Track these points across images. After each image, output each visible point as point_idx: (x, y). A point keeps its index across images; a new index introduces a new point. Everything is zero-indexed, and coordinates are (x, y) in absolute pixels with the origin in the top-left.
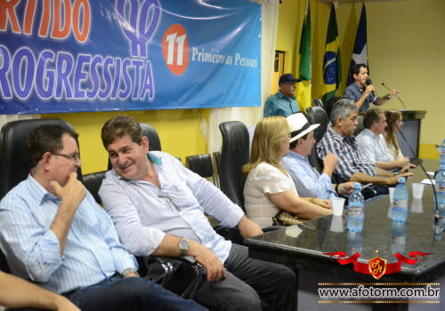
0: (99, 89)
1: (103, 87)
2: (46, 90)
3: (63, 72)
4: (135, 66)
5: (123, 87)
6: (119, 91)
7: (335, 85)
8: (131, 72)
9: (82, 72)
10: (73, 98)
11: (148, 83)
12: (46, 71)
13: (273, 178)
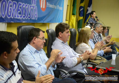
0: (23, 15)
1: (24, 14)
2: (9, 15)
3: (14, 8)
4: (33, 8)
5: (29, 15)
6: (28, 16)
7: (82, 17)
8: (32, 9)
9: (19, 9)
10: (16, 18)
11: (36, 14)
12: (10, 8)
13: (86, 48)
